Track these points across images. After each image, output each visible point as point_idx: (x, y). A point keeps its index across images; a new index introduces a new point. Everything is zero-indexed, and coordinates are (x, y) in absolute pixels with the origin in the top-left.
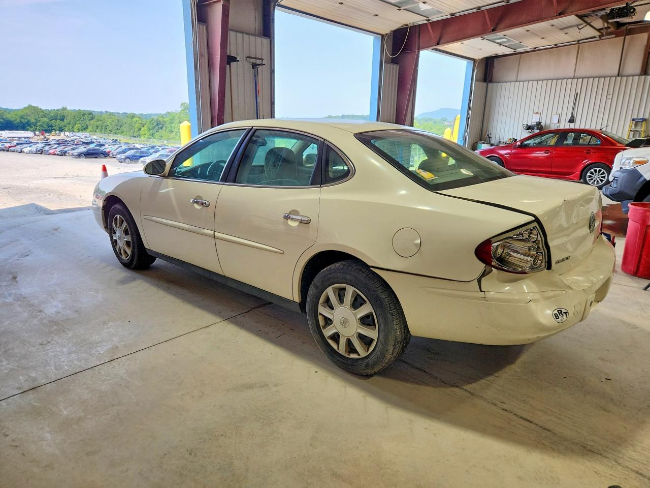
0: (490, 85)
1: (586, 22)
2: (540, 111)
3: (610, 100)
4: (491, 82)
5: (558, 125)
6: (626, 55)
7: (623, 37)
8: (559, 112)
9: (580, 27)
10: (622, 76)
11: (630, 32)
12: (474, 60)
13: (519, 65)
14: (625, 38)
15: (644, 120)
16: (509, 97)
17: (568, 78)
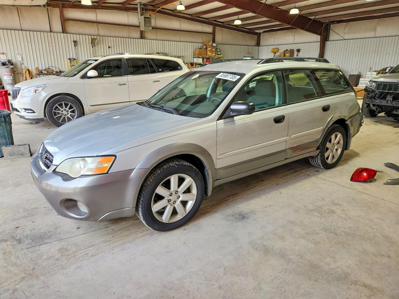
2: (5, 52)
3: (52, 47)
5: (22, 62)
14: (47, 9)
15: (75, 59)
17: (18, 30)
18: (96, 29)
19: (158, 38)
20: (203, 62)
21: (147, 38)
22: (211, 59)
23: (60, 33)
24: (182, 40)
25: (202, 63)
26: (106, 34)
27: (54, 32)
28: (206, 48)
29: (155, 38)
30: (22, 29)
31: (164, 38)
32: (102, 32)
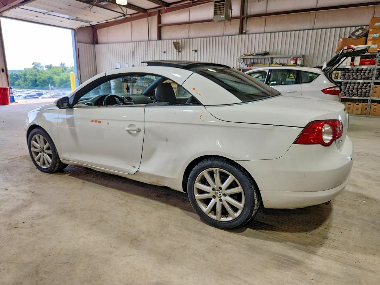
0: (96, 46)
1: (91, 4)
2: (120, 62)
3: (147, 55)
4: (97, 43)
6: (151, 28)
7: (147, 18)
8: (128, 62)
9: (91, 8)
10: (151, 40)
11: (150, 15)
12: (74, 30)
13: (108, 34)
14: (148, 18)
16: (106, 53)
17: (130, 42)
18: (187, 31)
19: (267, 30)
20: (351, 65)
21: (249, 32)
22: (378, 57)
23: (156, 40)
24: (317, 25)
25: (350, 67)
26: (197, 36)
27: (152, 41)
28: (366, 36)
29: (262, 30)
30: (132, 41)
31: (279, 28)
32: (193, 34)
